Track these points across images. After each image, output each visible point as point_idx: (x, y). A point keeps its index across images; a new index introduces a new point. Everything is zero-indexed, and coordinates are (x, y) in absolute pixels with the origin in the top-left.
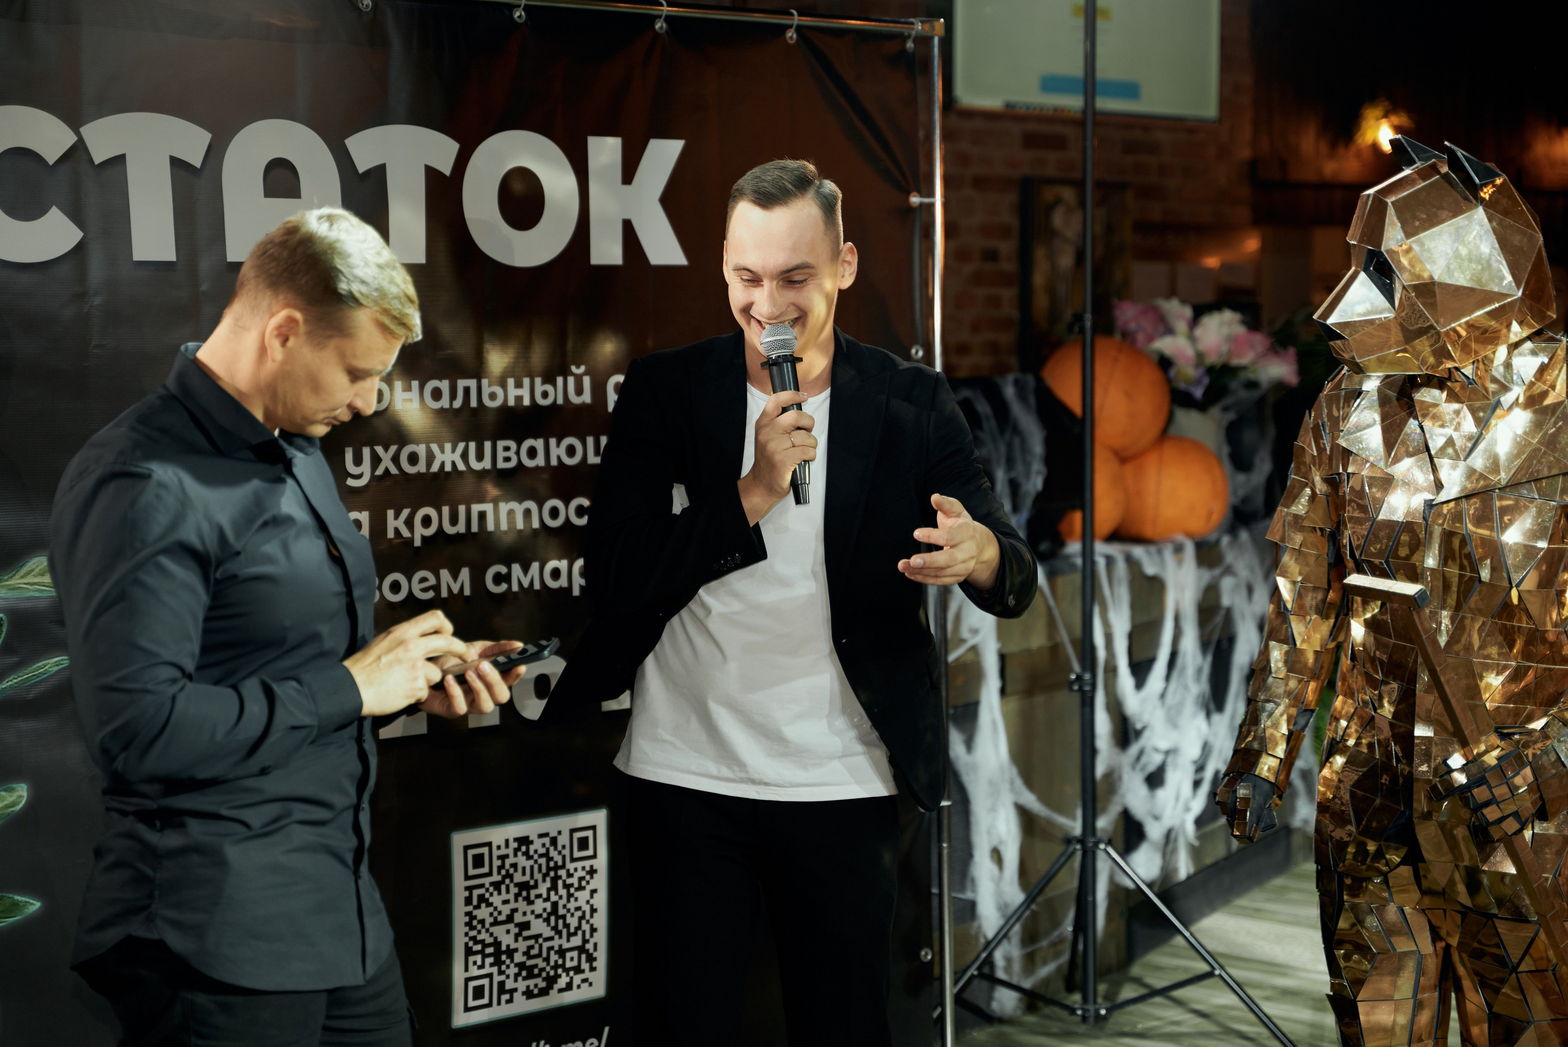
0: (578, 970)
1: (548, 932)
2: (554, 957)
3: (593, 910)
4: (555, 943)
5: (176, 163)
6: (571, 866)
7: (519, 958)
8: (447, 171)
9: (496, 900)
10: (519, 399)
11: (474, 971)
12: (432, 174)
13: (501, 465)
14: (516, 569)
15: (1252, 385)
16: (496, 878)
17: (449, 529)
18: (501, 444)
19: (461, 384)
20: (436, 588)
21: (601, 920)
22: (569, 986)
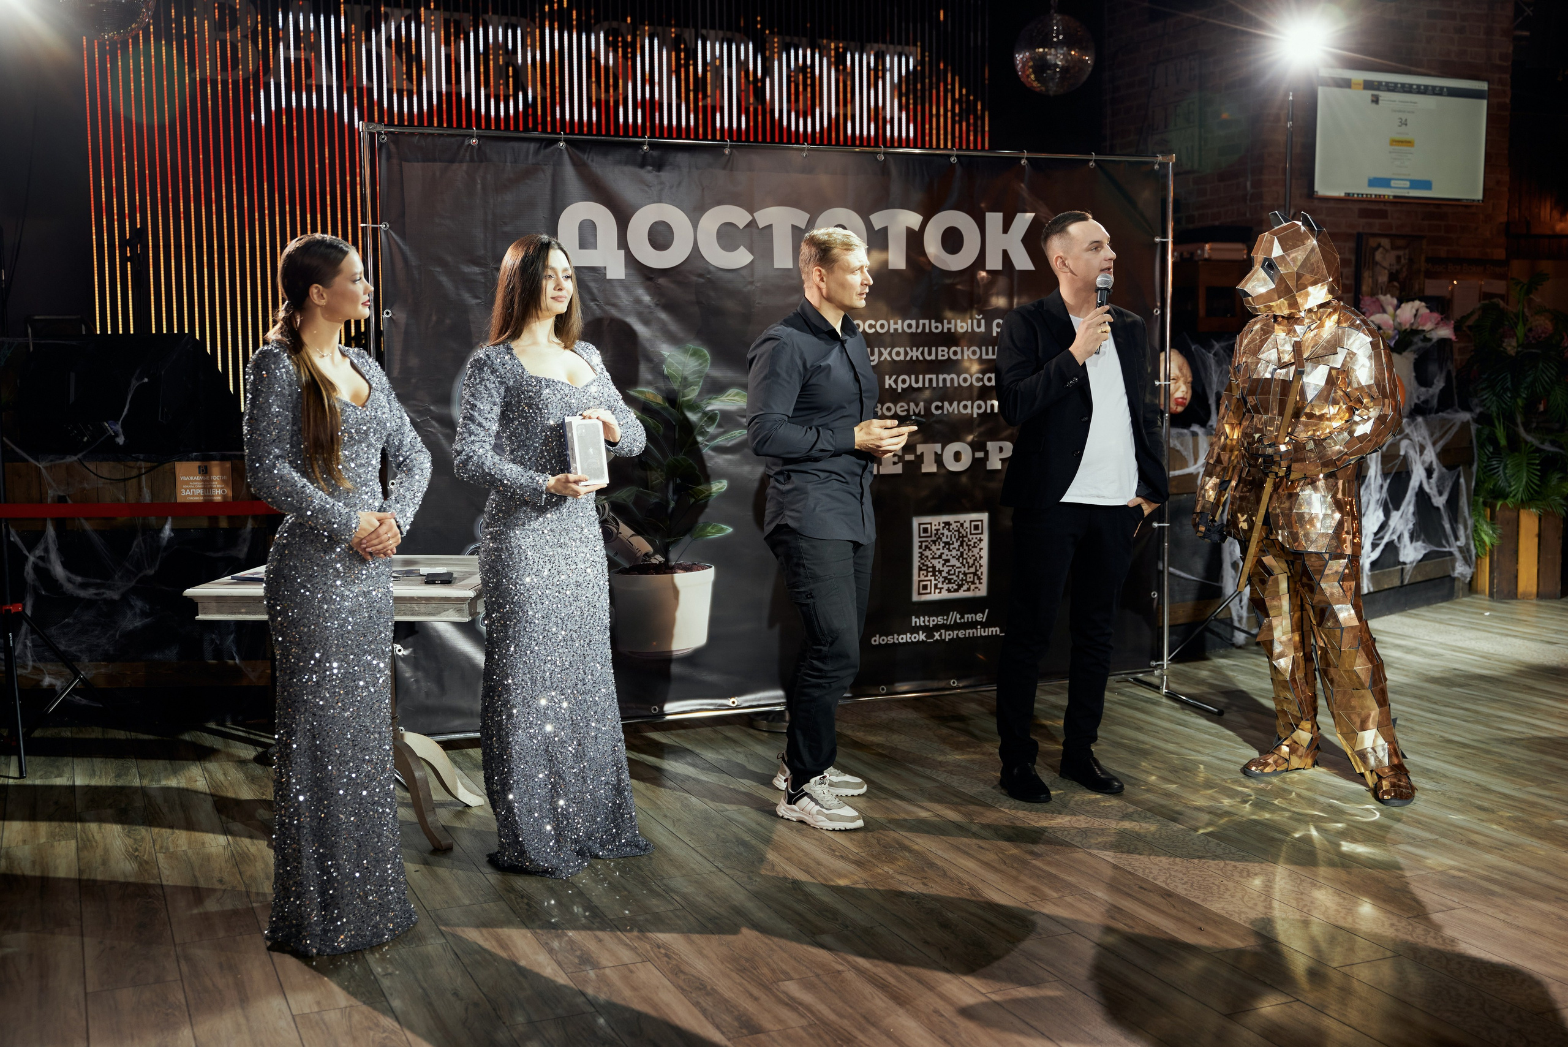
0: (973, 583)
1: (958, 565)
2: (961, 576)
3: (981, 557)
4: (962, 570)
5: (794, 227)
6: (970, 537)
7: (944, 574)
8: (917, 229)
9: (934, 548)
10: (949, 329)
11: (922, 578)
12: (910, 231)
13: (940, 358)
14: (946, 404)
15: (1426, 340)
16: (934, 538)
17: (914, 385)
18: (940, 349)
19: (921, 322)
20: (908, 410)
21: (985, 561)
22: (969, 589)
